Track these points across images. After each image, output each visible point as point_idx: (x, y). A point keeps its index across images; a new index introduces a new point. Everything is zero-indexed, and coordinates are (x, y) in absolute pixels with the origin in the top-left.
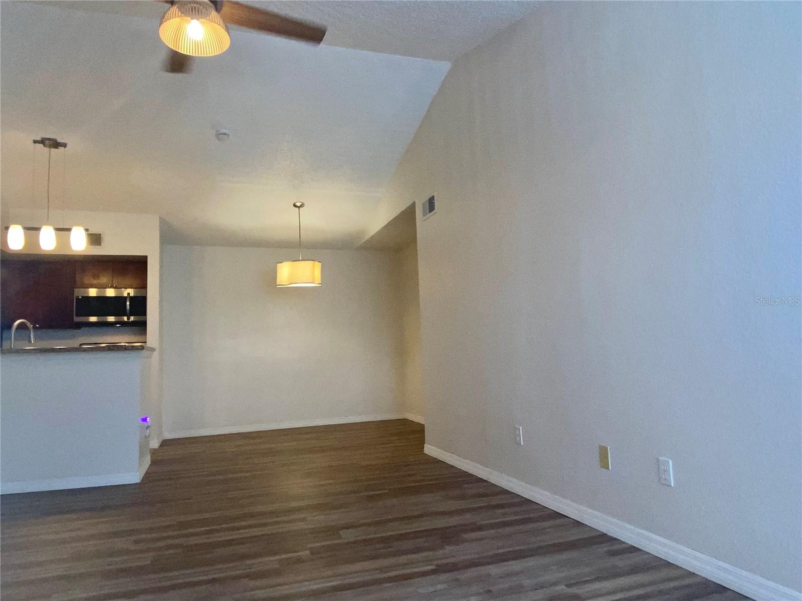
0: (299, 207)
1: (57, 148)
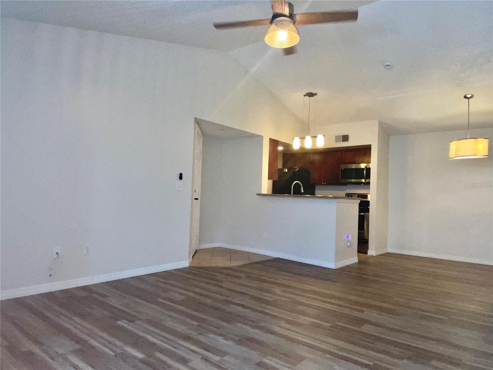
0: (469, 98)
1: (313, 96)
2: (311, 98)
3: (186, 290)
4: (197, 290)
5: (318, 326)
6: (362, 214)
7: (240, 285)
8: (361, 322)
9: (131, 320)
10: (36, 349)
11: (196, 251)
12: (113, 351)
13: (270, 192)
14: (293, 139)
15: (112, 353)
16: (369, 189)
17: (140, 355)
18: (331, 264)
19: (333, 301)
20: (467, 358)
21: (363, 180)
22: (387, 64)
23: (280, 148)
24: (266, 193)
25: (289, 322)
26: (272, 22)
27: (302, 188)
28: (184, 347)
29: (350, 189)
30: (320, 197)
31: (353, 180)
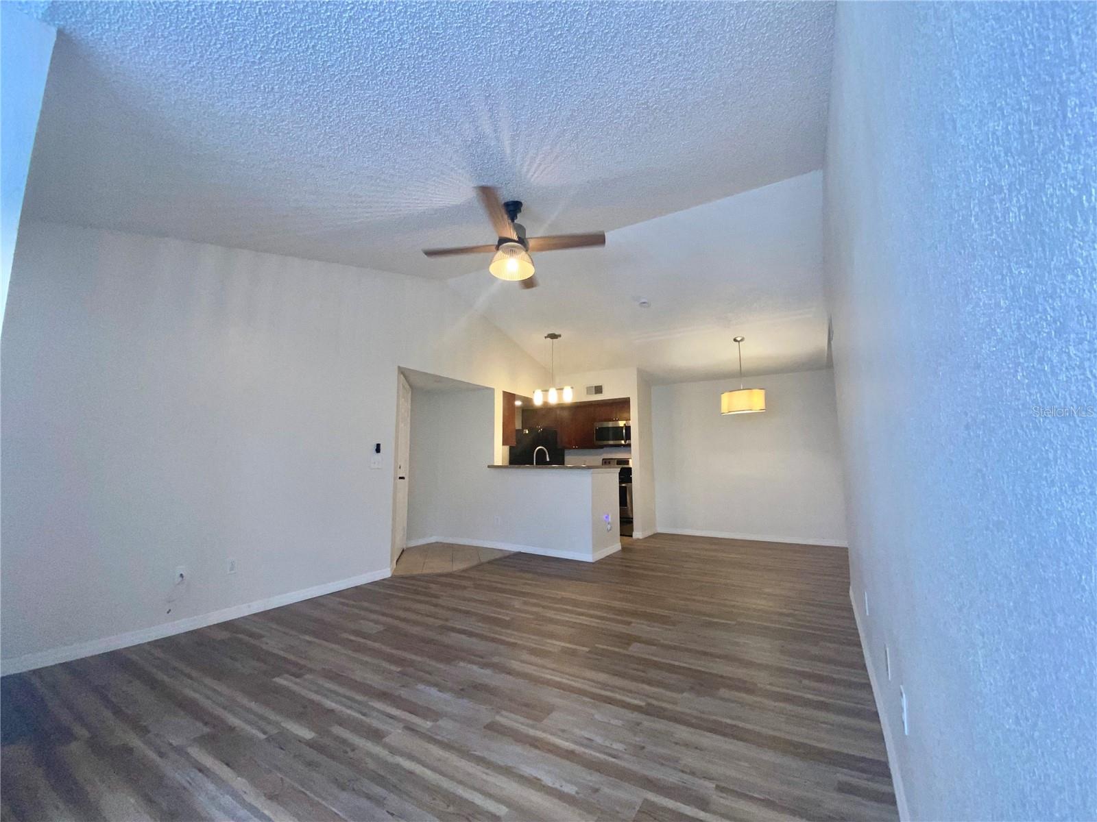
0: (739, 341)
1: (557, 338)
2: (554, 340)
3: (384, 614)
4: (402, 614)
5: (573, 653)
6: (623, 485)
7: (465, 599)
8: (628, 640)
9: (298, 672)
10: (135, 741)
11: (403, 551)
12: (265, 733)
13: (507, 463)
14: (534, 392)
15: (263, 736)
16: (630, 451)
17: (307, 734)
18: (588, 557)
19: (592, 612)
20: (762, 679)
21: (623, 442)
22: (643, 300)
23: (518, 403)
24: (501, 464)
25: (533, 652)
26: (498, 248)
27: (547, 456)
28: (378, 711)
29: (607, 453)
30: (571, 468)
31: (611, 442)
